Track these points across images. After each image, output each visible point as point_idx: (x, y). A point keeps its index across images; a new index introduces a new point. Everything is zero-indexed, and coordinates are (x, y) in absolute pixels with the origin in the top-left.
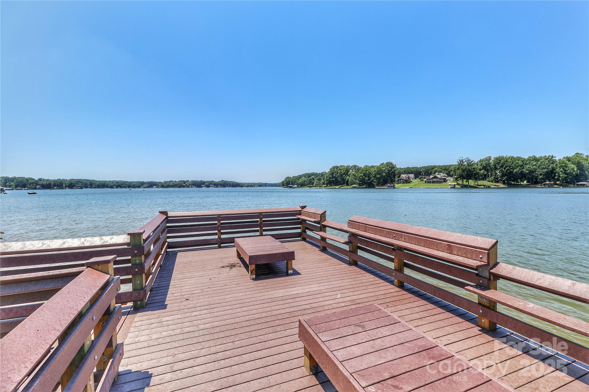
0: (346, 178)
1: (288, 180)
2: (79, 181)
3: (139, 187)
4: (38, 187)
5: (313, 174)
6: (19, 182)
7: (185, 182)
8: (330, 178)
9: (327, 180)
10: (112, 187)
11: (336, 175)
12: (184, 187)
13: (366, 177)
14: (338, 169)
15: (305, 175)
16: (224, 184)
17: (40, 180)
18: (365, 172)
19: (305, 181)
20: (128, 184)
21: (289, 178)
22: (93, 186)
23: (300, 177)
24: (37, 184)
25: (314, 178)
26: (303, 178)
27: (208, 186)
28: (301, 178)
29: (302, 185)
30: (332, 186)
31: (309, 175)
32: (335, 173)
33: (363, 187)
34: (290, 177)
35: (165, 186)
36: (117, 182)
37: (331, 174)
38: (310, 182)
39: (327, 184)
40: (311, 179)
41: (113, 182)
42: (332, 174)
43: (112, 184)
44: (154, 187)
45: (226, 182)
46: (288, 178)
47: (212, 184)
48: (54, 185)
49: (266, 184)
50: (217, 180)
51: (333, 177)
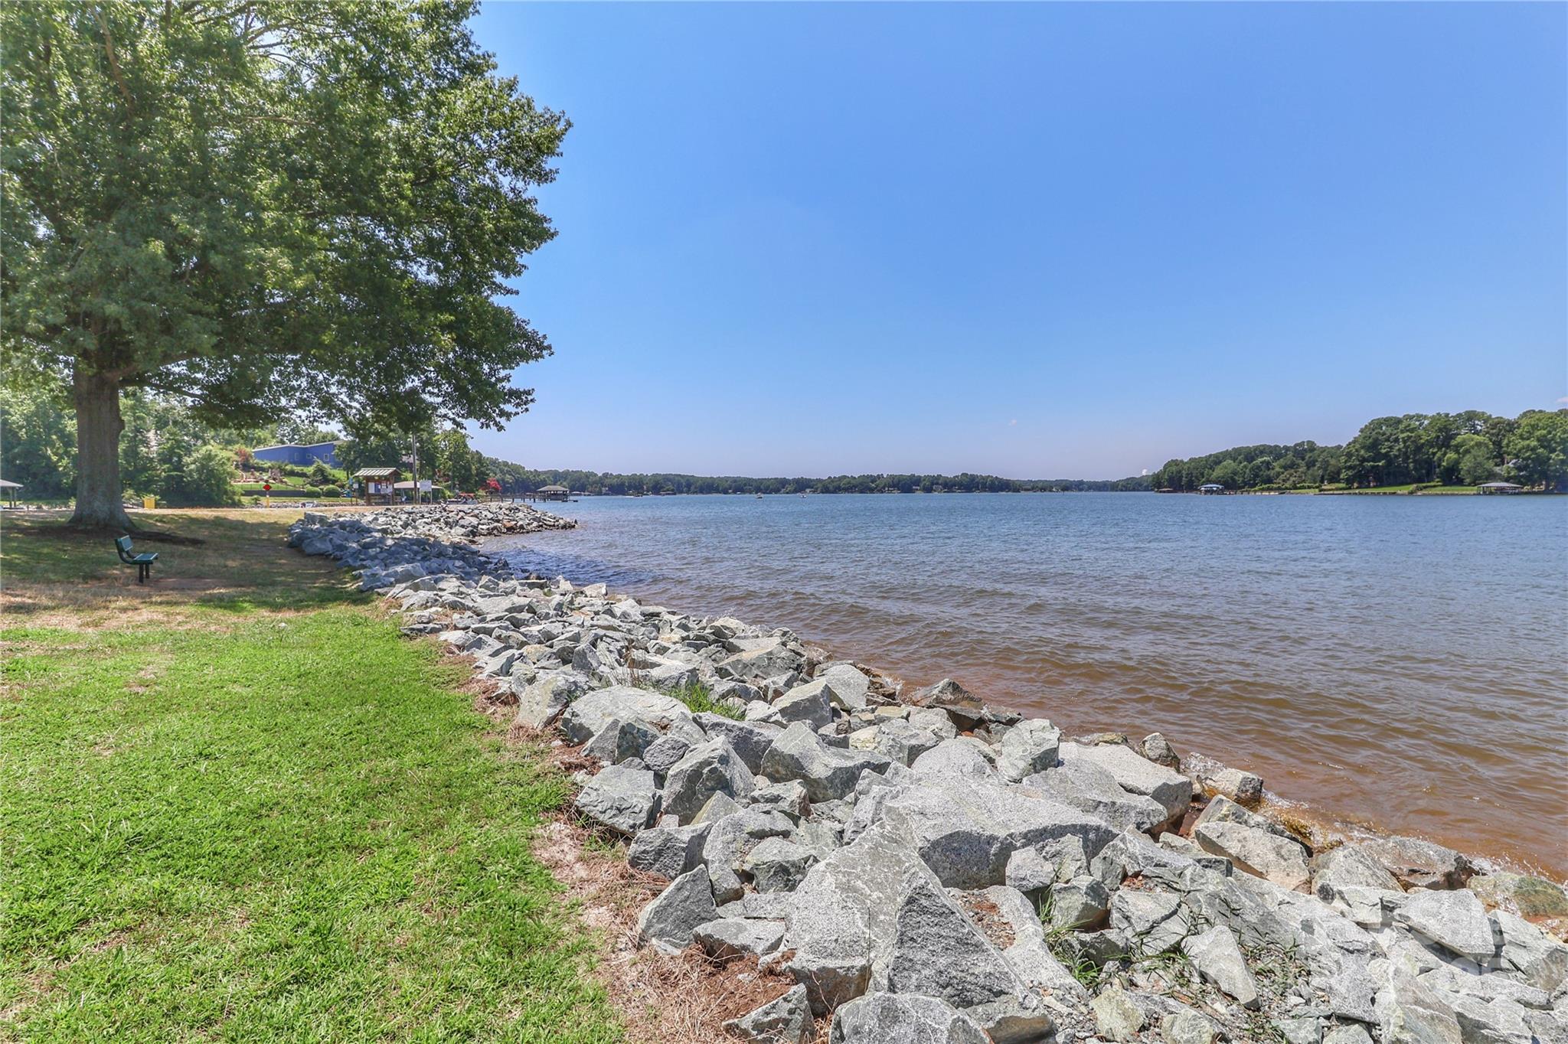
0: (1440, 459)
1: (1174, 469)
2: (667, 478)
3: (777, 491)
4: (604, 490)
5: (1262, 450)
6: (574, 480)
7: (873, 479)
8: (1364, 460)
9: (1350, 468)
10: (725, 492)
11: (1390, 447)
12: (872, 491)
13: (1553, 450)
14: (1401, 427)
15: (1234, 454)
16: (970, 484)
17: (606, 475)
18: (1549, 432)
19: (1235, 473)
20: (754, 484)
21: (1177, 465)
22: (692, 488)
23: (1216, 460)
24: (603, 485)
25: (1268, 463)
26: (1228, 462)
27: (928, 490)
28: (1220, 462)
29: (1230, 485)
30: (1368, 487)
31: (1250, 454)
32: (1388, 440)
33: (1536, 489)
34: (1182, 461)
35: (831, 488)
36: (735, 480)
37: (1368, 448)
38: (1256, 476)
39: (1349, 481)
40: (1258, 467)
41: (726, 479)
42: (1374, 446)
43: (726, 485)
44: (808, 490)
45: (973, 477)
46: (1174, 462)
47: (937, 484)
48: (630, 487)
49: (1081, 483)
50: (950, 472)
51: (1378, 457)
